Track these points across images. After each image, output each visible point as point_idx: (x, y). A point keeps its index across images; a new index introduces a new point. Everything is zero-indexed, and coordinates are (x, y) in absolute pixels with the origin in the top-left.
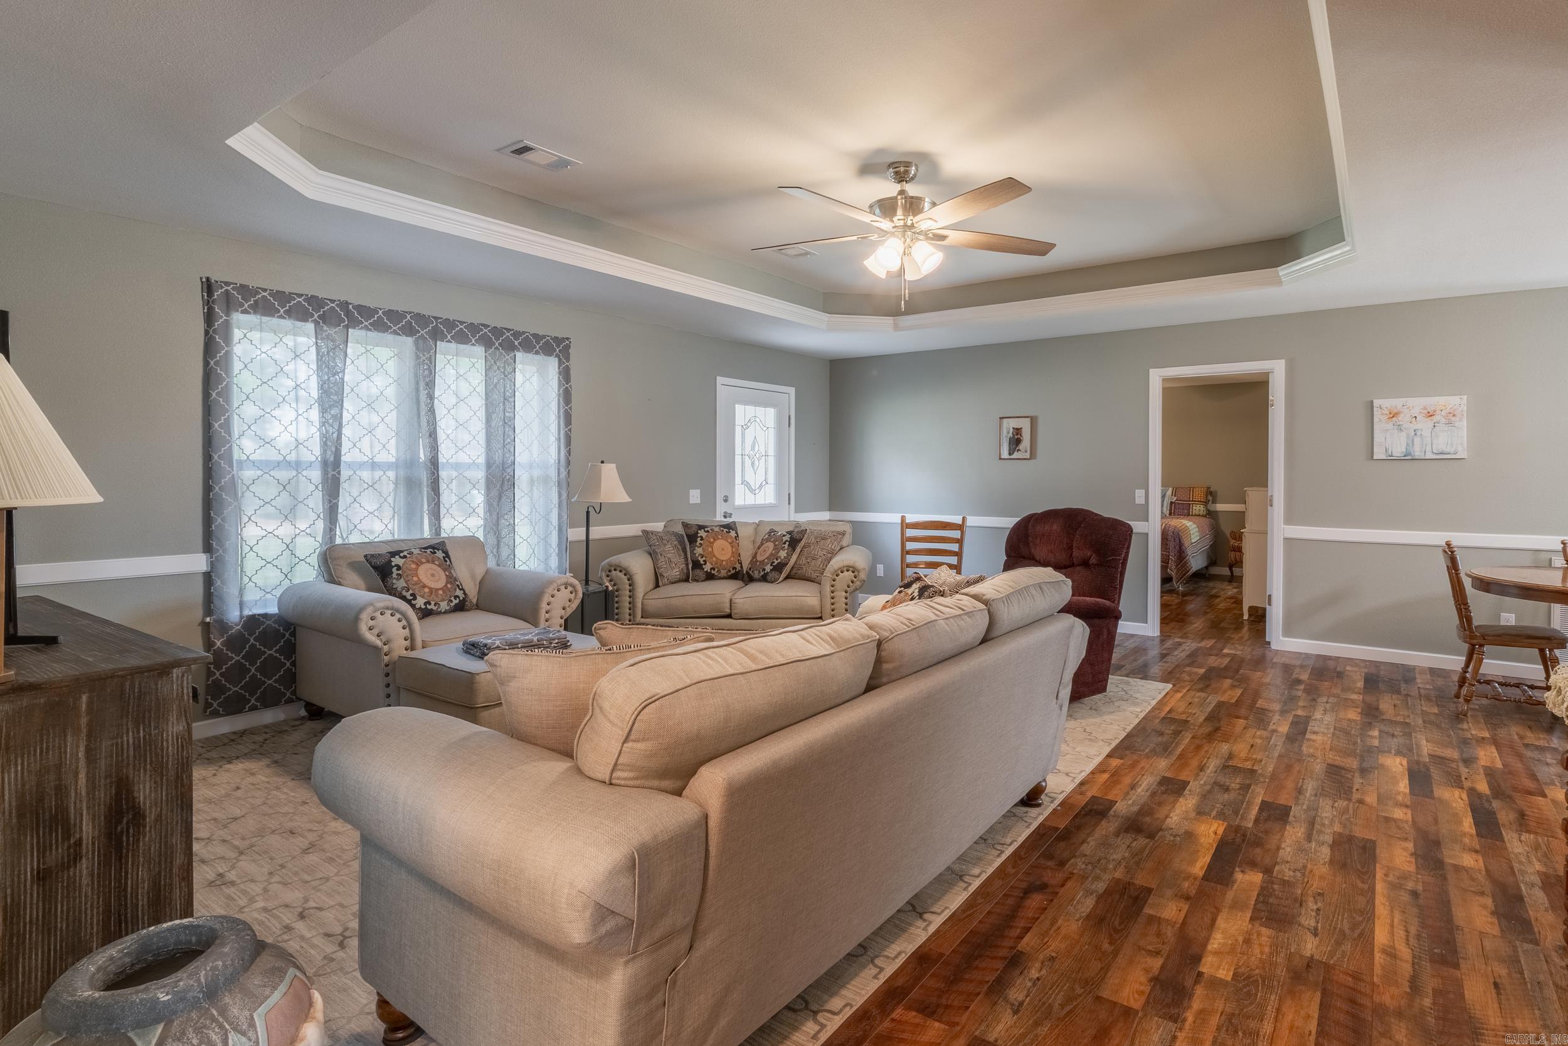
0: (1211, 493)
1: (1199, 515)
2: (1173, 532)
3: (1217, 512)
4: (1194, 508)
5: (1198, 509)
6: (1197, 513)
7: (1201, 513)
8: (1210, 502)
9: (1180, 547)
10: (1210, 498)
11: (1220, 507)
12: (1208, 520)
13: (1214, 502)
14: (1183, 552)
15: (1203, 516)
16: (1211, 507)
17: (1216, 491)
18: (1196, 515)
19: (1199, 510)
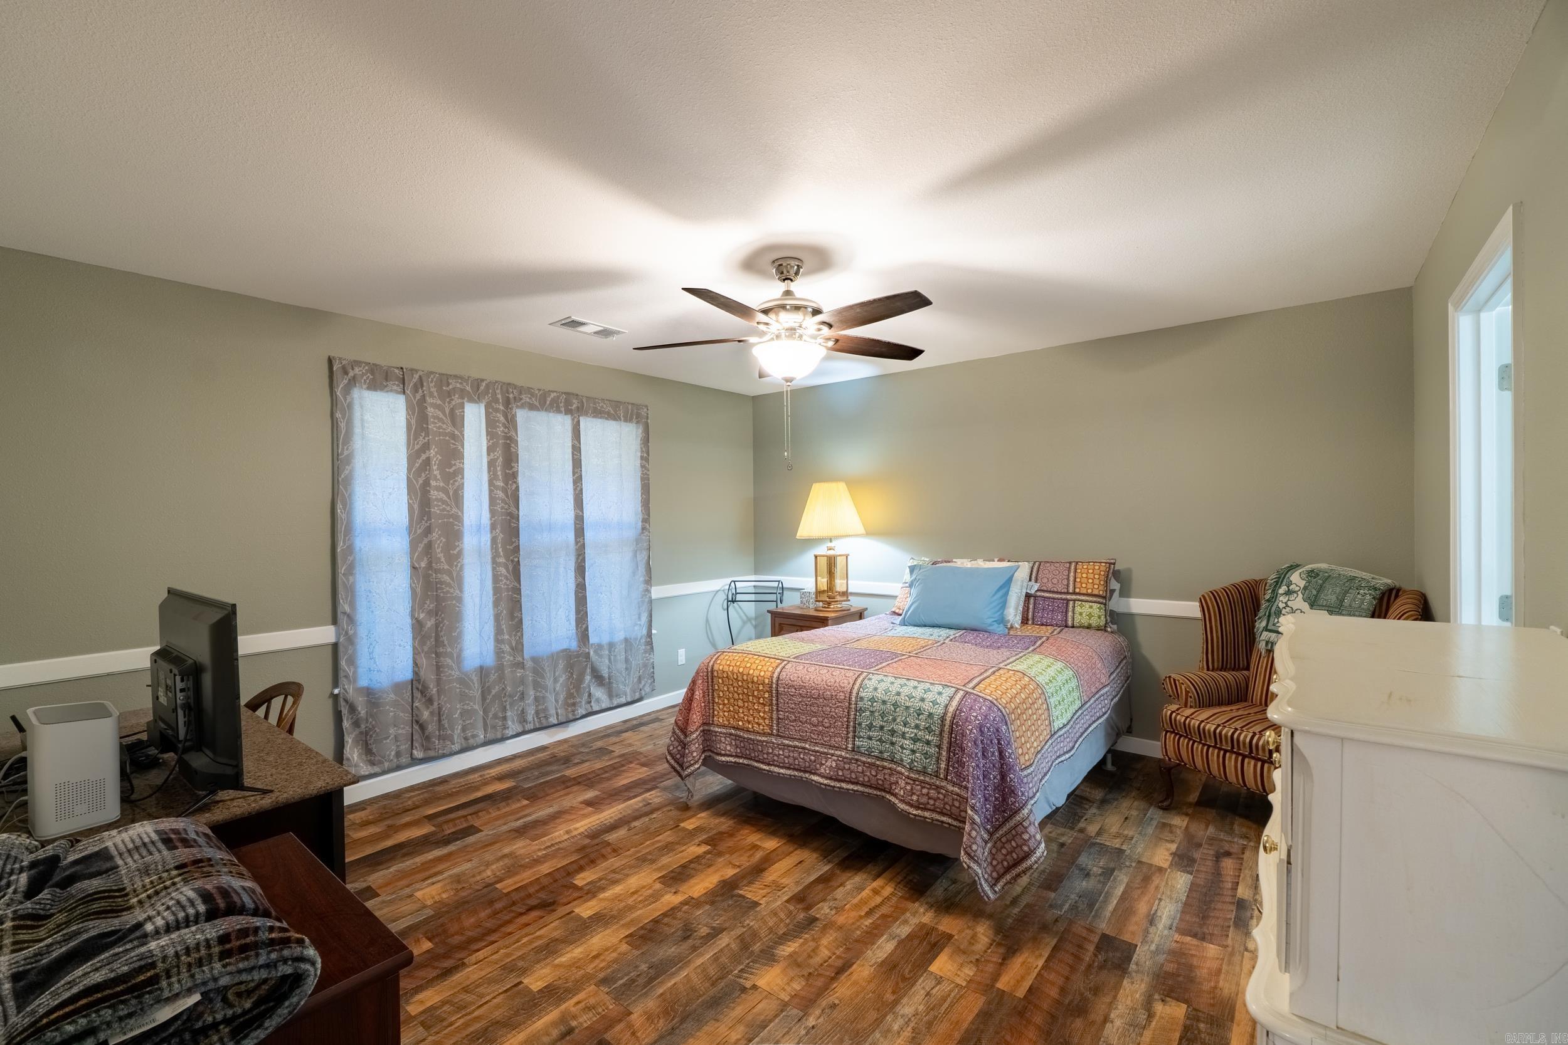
0: (1117, 575)
1: (1089, 627)
2: (981, 728)
3: (1131, 615)
4: (1078, 609)
5: (1087, 612)
6: (1085, 621)
7: (1094, 622)
8: (1116, 594)
9: (1003, 777)
10: (1115, 585)
11: (1138, 605)
12: (1110, 637)
13: (1125, 593)
14: (1013, 792)
15: (1098, 629)
16: (1118, 604)
17: (1129, 570)
18: (1081, 627)
19: (1090, 616)
